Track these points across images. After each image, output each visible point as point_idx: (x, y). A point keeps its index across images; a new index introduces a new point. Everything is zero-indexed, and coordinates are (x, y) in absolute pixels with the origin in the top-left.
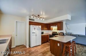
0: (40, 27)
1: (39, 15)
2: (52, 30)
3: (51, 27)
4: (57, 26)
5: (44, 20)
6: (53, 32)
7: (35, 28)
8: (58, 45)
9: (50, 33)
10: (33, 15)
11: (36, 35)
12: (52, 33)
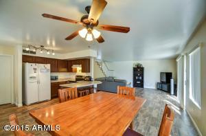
1: (42, 46)
2: (76, 72)
3: (74, 67)
4: (81, 65)
10: (29, 46)
11: (38, 82)
12: (76, 78)
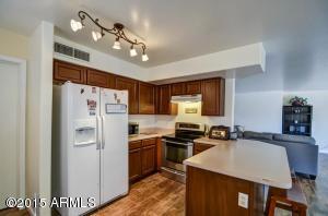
0: (124, 95)
1: (119, 26)
2: (176, 114)
4: (200, 96)
5: (145, 58)
6: (181, 125)
7: (92, 104)
8: (243, 200)
9: (166, 127)
10: (82, 16)
12: (177, 131)
